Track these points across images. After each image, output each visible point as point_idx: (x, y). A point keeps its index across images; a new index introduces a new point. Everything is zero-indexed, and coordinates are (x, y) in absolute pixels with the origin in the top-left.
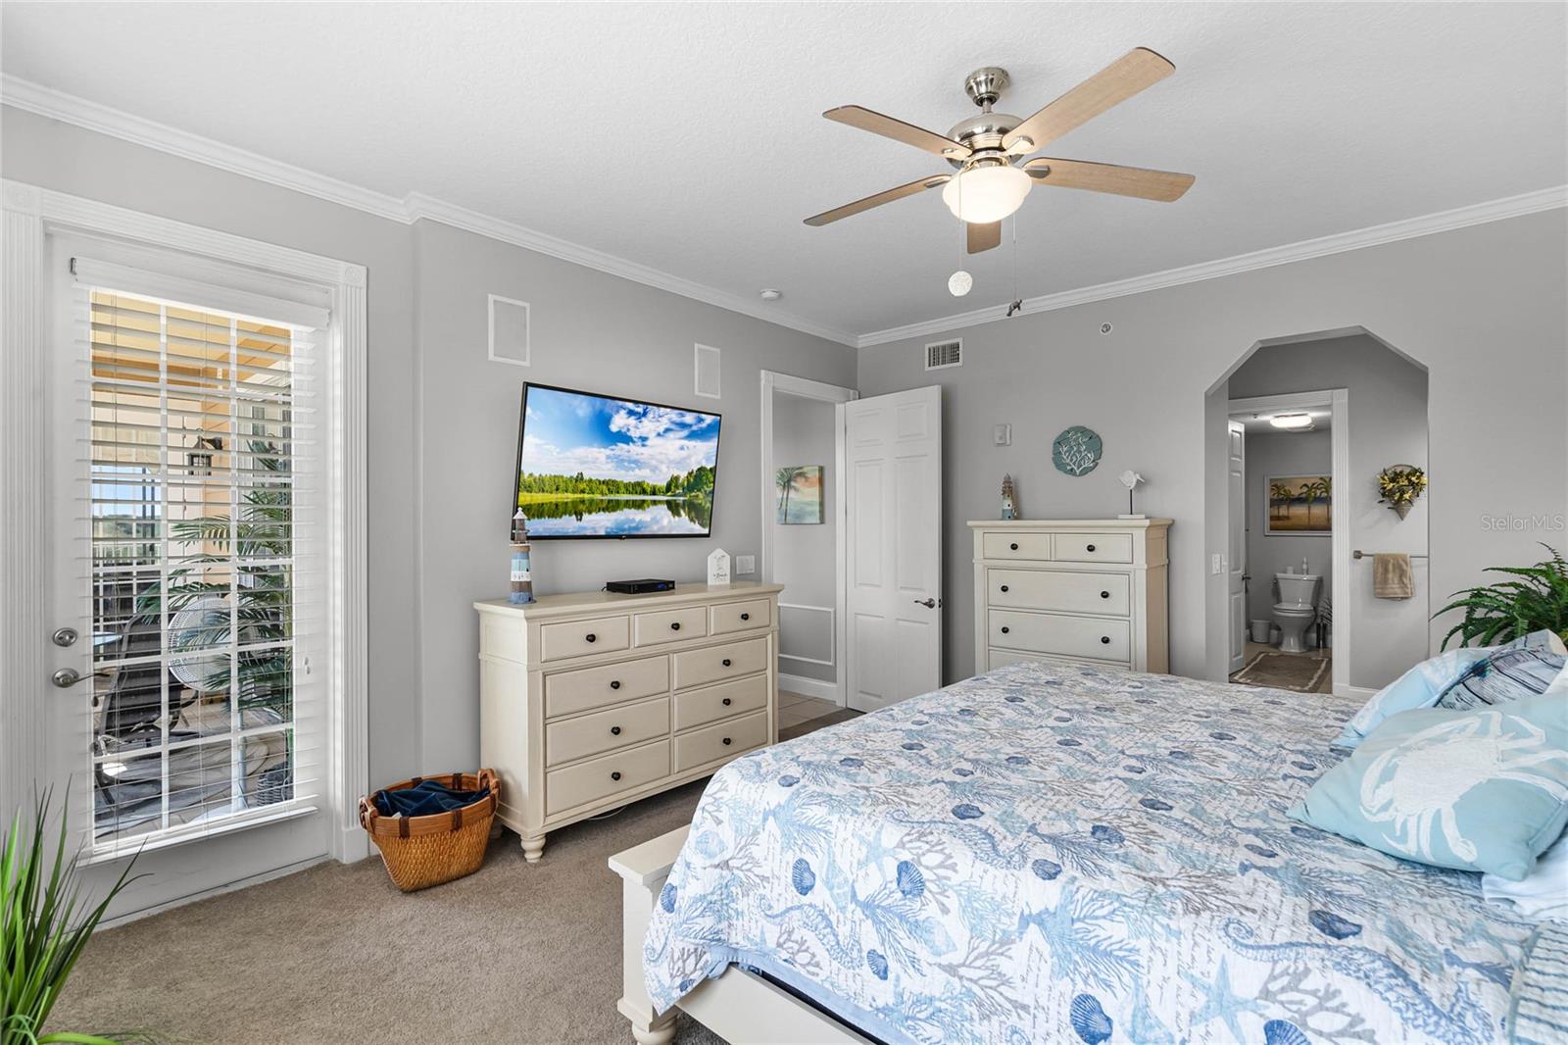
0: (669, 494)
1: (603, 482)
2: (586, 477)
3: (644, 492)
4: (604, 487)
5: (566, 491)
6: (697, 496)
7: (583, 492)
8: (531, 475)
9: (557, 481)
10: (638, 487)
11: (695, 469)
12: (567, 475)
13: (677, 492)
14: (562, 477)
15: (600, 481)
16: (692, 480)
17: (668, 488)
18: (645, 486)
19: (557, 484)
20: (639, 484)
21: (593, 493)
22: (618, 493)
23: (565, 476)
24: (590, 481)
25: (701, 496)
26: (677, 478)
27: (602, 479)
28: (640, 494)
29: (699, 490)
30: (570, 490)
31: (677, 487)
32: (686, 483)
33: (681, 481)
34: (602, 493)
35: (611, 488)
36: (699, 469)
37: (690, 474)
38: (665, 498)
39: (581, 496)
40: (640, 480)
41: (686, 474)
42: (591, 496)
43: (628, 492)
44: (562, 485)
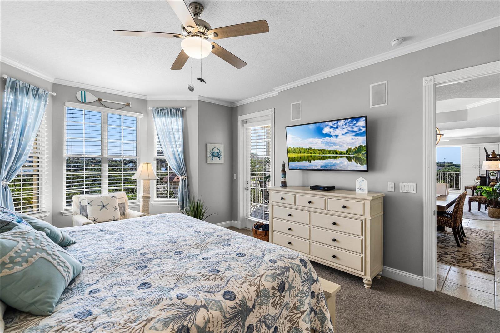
0: (347, 154)
1: (320, 150)
2: (312, 148)
3: (337, 153)
4: (320, 152)
5: (304, 153)
6: (359, 155)
7: (311, 153)
8: (290, 147)
9: (300, 149)
10: (335, 152)
11: (358, 146)
12: (305, 147)
13: (351, 153)
14: (303, 148)
15: (318, 150)
16: (357, 149)
17: (347, 152)
18: (337, 151)
19: (300, 151)
20: (335, 151)
21: (316, 154)
22: (326, 153)
23: (304, 148)
24: (315, 149)
25: (360, 155)
26: (351, 149)
27: (319, 149)
28: (335, 154)
29: (360, 153)
30: (306, 152)
31: (350, 152)
32: (354, 151)
33: (352, 149)
34: (319, 154)
35: (323, 152)
36: (360, 146)
37: (356, 147)
38: (346, 155)
39: (311, 154)
40: (335, 149)
41: (354, 147)
42: (315, 154)
43: (330, 153)
44: (303, 151)
